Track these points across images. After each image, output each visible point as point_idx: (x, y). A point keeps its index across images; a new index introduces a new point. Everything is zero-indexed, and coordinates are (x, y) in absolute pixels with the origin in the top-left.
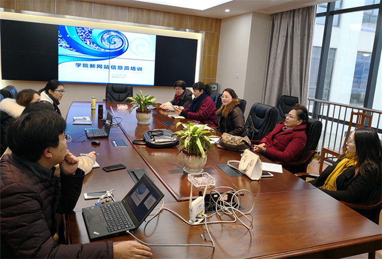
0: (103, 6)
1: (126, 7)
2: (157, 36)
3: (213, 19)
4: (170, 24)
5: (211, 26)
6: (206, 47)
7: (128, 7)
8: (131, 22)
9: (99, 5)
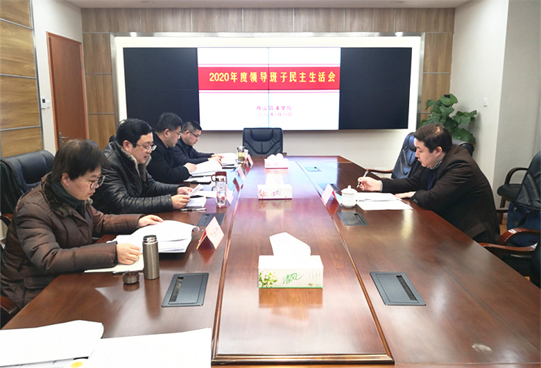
0: (256, 12)
1: (292, 9)
2: (342, 48)
3: (439, 10)
4: (363, 28)
5: (436, 22)
6: (427, 58)
7: (295, 9)
8: (300, 32)
9: (251, 12)
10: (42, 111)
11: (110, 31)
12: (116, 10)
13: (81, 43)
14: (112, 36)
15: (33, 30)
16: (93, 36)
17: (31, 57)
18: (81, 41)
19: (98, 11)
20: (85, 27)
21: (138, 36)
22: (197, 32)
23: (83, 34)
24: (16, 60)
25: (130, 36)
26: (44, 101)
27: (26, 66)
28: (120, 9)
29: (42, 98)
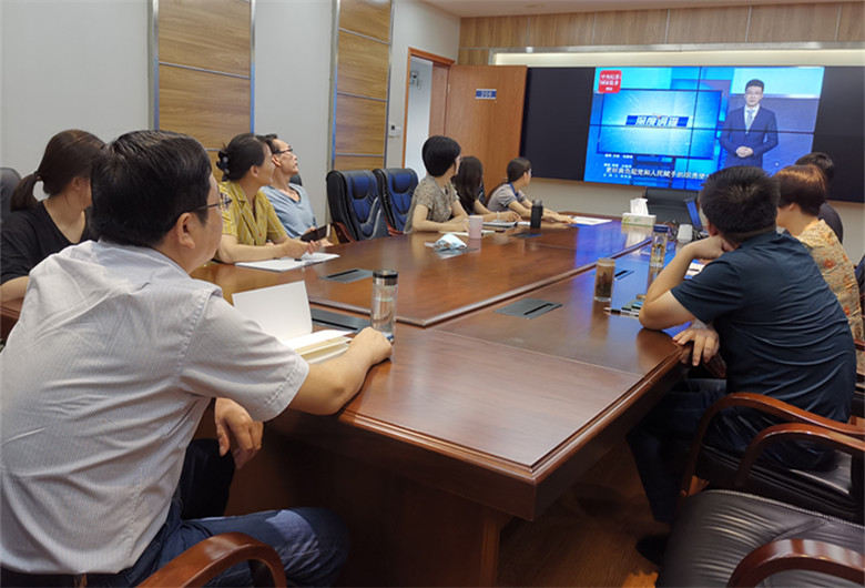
0: (689, 14)
1: (747, 7)
2: (826, 67)
7: (754, 7)
8: (756, 42)
9: (681, 15)
10: (389, 139)
11: (490, 46)
12: (500, 19)
13: (453, 62)
14: (491, 53)
15: (389, 45)
16: (470, 51)
17: (384, 76)
18: (455, 58)
19: (479, 20)
20: (463, 43)
21: (535, 52)
23: (460, 51)
24: (365, 79)
25: (525, 52)
26: (393, 128)
27: (376, 86)
28: (506, 17)
29: (391, 123)
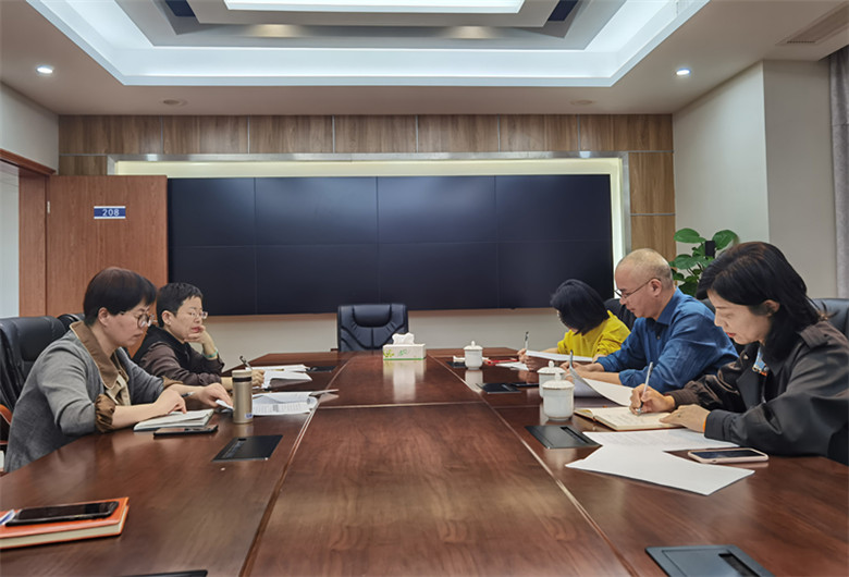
0: (356, 122)
1: (413, 117)
4: (529, 145)
5: (644, 136)
6: (635, 191)
7: (419, 116)
8: (427, 151)
9: (347, 121)
11: (108, 152)
12: (120, 118)
13: (54, 171)
14: (110, 160)
16: (77, 158)
18: (55, 167)
19: (88, 119)
20: (65, 147)
22: (258, 152)
23: (60, 157)
25: (144, 159)
